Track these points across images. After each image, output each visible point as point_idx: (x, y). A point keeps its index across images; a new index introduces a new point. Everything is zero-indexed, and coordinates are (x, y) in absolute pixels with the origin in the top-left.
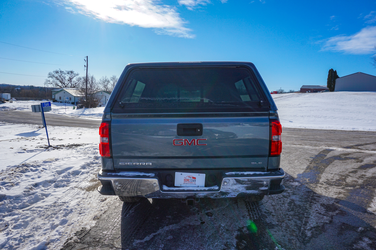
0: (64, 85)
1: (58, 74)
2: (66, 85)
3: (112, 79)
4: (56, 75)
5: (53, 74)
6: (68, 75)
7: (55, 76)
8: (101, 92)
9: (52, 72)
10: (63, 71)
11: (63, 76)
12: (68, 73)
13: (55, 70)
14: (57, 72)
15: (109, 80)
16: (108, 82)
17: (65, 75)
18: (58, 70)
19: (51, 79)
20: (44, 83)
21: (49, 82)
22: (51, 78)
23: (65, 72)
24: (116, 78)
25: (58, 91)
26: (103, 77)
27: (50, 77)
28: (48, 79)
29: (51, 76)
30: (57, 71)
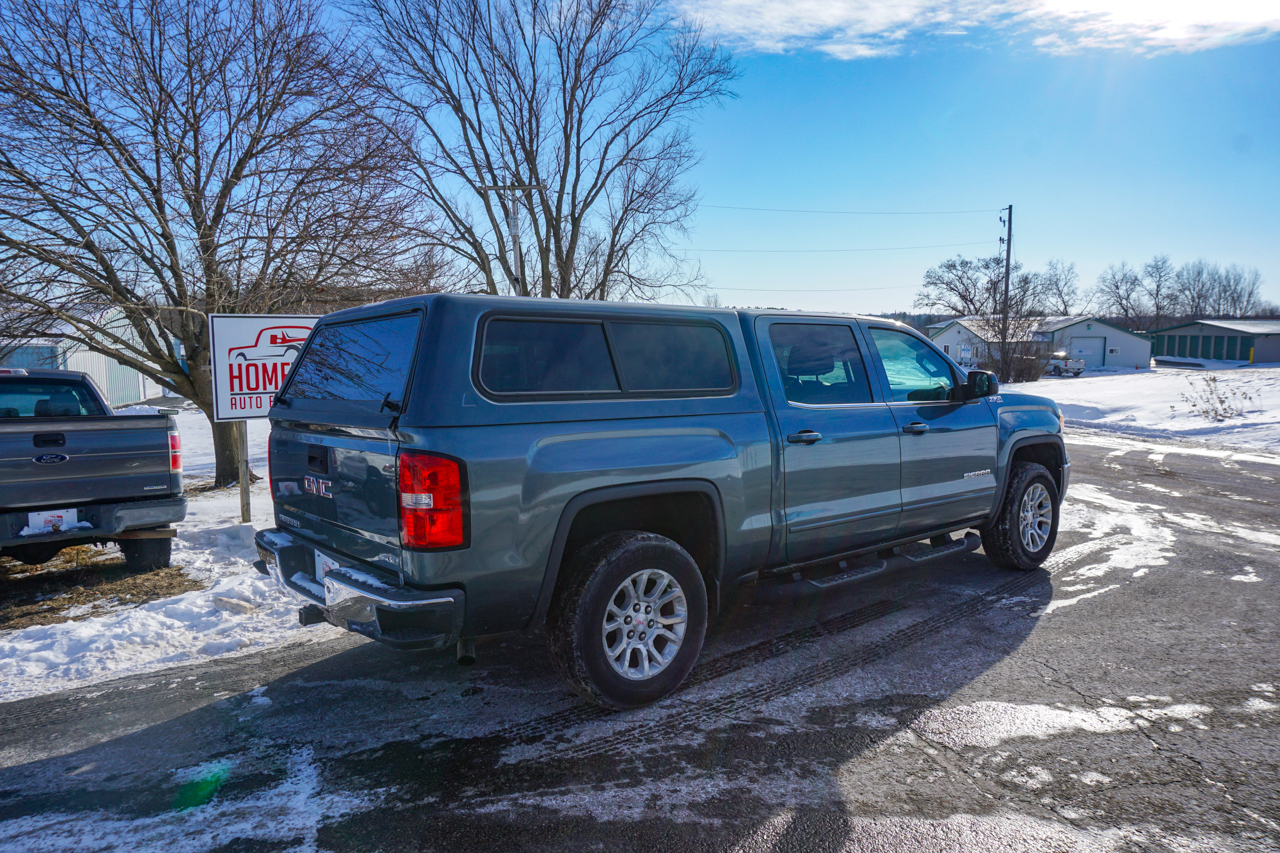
0: (972, 307)
1: (954, 271)
2: (978, 305)
3: (1150, 269)
4: (949, 276)
5: (940, 273)
6: (987, 272)
7: (946, 279)
8: (1088, 322)
9: (937, 269)
10: (967, 259)
11: (968, 278)
12: (987, 267)
13: (944, 260)
14: (951, 266)
15: (1139, 277)
16: (1135, 282)
17: (978, 274)
18: (954, 258)
19: (933, 292)
20: (912, 304)
21: (926, 301)
22: (932, 287)
23: (975, 262)
24: (1168, 264)
25: (942, 329)
26: (1111, 268)
27: (928, 283)
28: (925, 291)
29: (933, 280)
30: (950, 263)
